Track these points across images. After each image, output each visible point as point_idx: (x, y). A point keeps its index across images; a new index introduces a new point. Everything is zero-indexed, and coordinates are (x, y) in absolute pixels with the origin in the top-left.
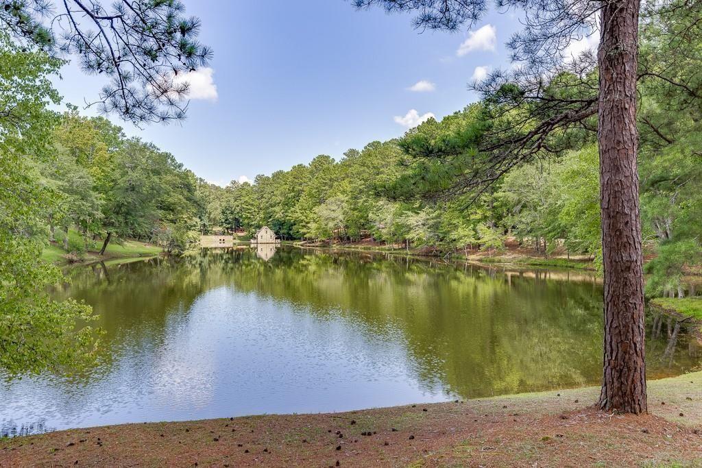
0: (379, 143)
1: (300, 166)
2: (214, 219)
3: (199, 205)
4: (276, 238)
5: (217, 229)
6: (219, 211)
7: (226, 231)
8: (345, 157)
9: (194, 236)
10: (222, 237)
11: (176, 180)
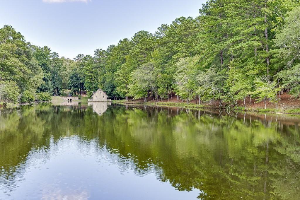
0: (184, 18)
1: (125, 40)
2: (65, 84)
3: (35, 68)
4: (107, 98)
5: (68, 91)
6: (68, 77)
7: (74, 93)
8: (159, 31)
9: (47, 96)
10: (70, 98)
11: (13, 47)
